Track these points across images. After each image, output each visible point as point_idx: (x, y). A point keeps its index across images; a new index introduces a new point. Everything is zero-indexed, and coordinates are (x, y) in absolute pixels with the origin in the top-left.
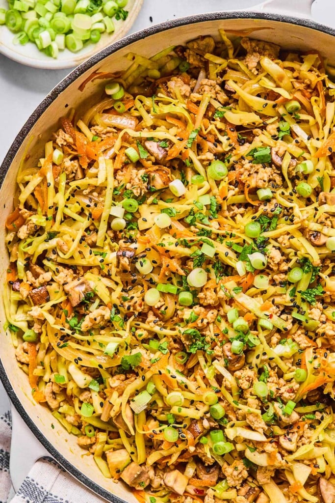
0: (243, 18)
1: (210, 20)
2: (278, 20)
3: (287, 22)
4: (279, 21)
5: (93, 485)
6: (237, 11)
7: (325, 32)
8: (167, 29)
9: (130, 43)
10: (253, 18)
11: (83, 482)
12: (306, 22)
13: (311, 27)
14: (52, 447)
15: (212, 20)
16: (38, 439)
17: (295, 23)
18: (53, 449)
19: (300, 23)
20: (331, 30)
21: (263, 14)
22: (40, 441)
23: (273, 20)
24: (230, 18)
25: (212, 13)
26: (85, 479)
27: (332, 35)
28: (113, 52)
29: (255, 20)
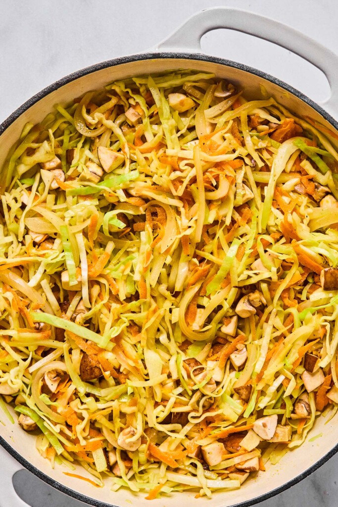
0: (141, 59)
1: (112, 65)
2: (172, 57)
3: (181, 58)
4: (174, 58)
5: (67, 490)
6: (135, 54)
7: (216, 62)
8: (76, 78)
9: (45, 96)
10: (150, 58)
11: (58, 489)
12: (197, 56)
13: (202, 60)
14: (26, 461)
15: (115, 65)
16: (13, 456)
17: (188, 58)
18: (27, 463)
19: (192, 57)
20: (221, 60)
21: (159, 54)
22: (15, 458)
23: (168, 58)
24: (130, 61)
25: (114, 59)
26: (60, 486)
27: (221, 64)
28: (31, 105)
29: (152, 60)
